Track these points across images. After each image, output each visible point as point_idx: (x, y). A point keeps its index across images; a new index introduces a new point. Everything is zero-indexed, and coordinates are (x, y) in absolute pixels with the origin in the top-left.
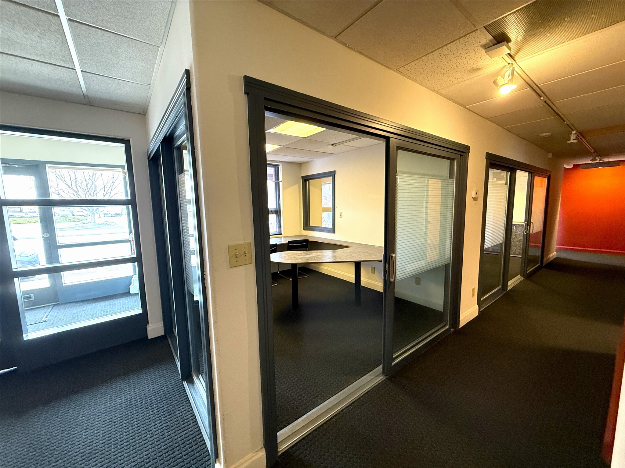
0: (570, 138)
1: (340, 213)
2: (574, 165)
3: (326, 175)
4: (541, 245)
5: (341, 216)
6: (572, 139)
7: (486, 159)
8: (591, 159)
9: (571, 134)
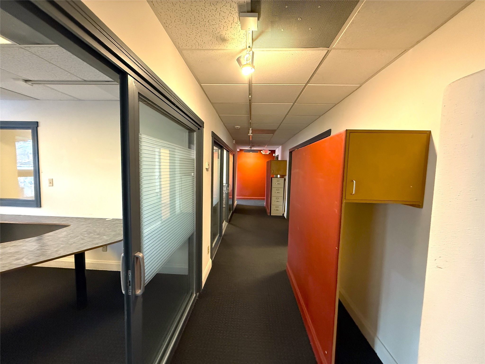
0: (249, 132)
1: (49, 180)
2: (240, 150)
3: (21, 126)
4: (232, 197)
5: (51, 183)
6: (250, 133)
7: (212, 136)
8: (250, 147)
9: (249, 130)
